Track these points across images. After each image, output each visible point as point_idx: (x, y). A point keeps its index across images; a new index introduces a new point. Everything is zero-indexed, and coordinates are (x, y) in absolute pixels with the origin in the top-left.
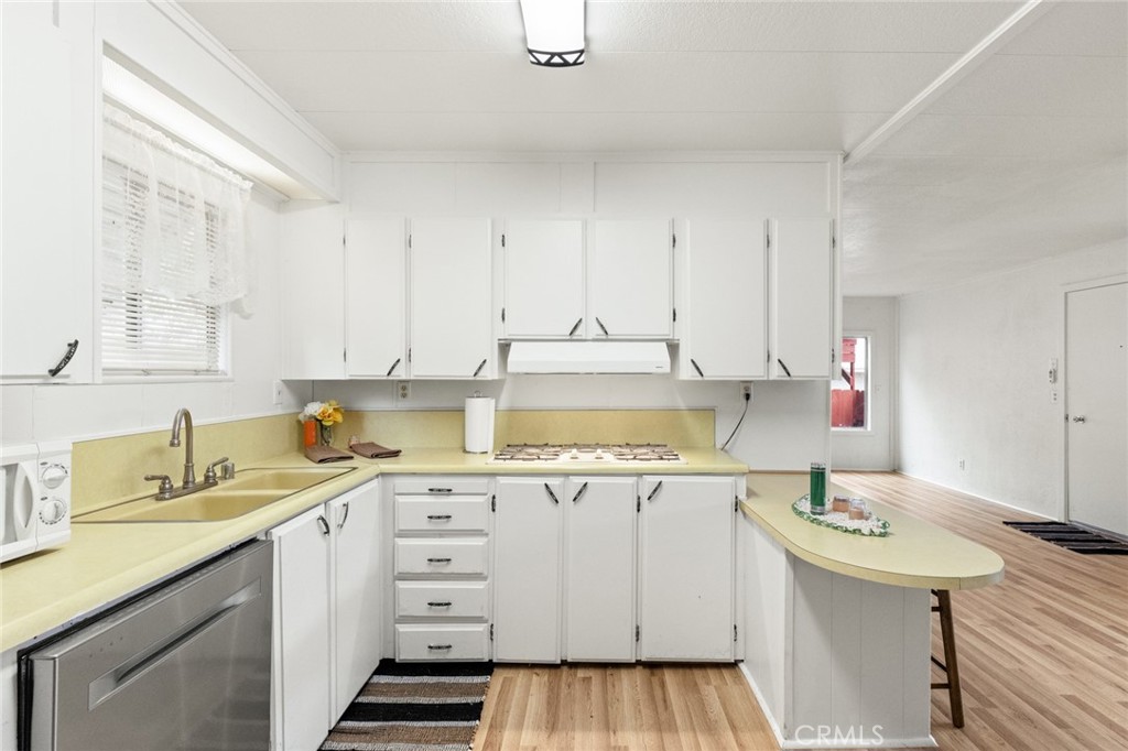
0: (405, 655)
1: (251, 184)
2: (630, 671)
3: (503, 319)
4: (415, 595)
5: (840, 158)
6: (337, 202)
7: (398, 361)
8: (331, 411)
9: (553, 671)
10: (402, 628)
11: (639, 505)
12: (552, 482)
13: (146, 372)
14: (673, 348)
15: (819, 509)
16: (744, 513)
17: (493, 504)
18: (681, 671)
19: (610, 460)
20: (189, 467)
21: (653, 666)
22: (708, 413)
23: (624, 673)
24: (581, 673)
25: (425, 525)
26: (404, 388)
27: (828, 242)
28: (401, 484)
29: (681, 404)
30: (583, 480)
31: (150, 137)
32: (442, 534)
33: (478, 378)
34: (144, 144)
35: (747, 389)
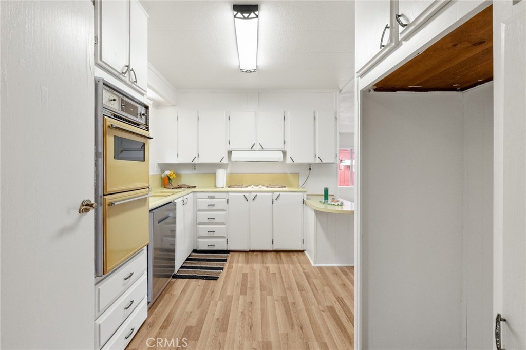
0: (200, 248)
2: (270, 253)
3: (229, 143)
4: (203, 230)
5: (338, 92)
6: (174, 106)
7: (195, 157)
8: (172, 174)
9: (246, 253)
10: (199, 240)
11: (273, 202)
12: (246, 194)
14: (284, 153)
15: (326, 201)
16: (306, 204)
17: (228, 201)
18: (286, 254)
19: (264, 189)
21: (277, 252)
22: (297, 175)
23: (268, 254)
24: (255, 253)
25: (207, 208)
26: (195, 167)
27: (334, 119)
28: (199, 195)
29: (288, 172)
30: (256, 194)
32: (211, 211)
33: (221, 163)
35: (310, 167)
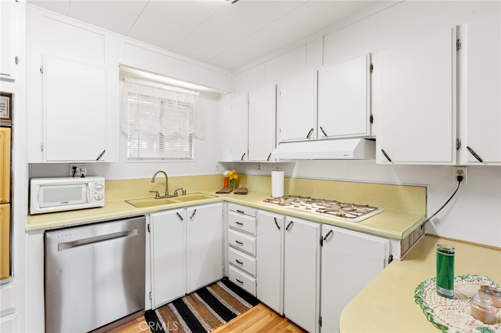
1: (199, 93)
4: (233, 254)
7: (245, 154)
8: (232, 174)
11: (322, 242)
12: (278, 217)
13: (163, 159)
17: (257, 222)
20: (167, 190)
29: (398, 182)
30: (292, 219)
31: (157, 86)
32: (239, 231)
33: (270, 162)
34: (155, 89)
35: (460, 172)
